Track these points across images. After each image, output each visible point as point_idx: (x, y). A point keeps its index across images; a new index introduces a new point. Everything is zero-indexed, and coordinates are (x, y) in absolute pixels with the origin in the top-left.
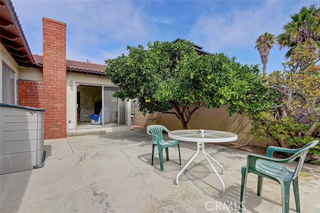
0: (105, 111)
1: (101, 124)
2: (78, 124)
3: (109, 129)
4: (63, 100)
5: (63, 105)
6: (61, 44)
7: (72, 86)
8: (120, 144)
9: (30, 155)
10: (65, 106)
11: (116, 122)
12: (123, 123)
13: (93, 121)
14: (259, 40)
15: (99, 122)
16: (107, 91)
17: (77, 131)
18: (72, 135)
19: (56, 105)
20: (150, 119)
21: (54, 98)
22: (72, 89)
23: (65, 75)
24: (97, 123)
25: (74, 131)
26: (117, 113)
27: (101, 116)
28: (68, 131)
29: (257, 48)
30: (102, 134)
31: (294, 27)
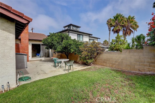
0: (42, 53)
1: (40, 57)
2: (32, 57)
3: (43, 59)
4: (28, 49)
5: (27, 51)
6: (27, 31)
7: (30, 45)
8: (47, 63)
9: (25, 65)
10: (28, 51)
11: (46, 56)
12: (48, 56)
13: (37, 56)
14: (108, 21)
15: (39, 56)
16: (42, 46)
17: (32, 59)
18: (31, 61)
19: (25, 51)
20: (58, 55)
21: (24, 49)
22: (30, 46)
23: (28, 41)
24: (39, 57)
25: (31, 60)
26: (46, 53)
27: (40, 54)
28: (29, 60)
29: (107, 24)
30: (41, 60)
31: (114, 21)
